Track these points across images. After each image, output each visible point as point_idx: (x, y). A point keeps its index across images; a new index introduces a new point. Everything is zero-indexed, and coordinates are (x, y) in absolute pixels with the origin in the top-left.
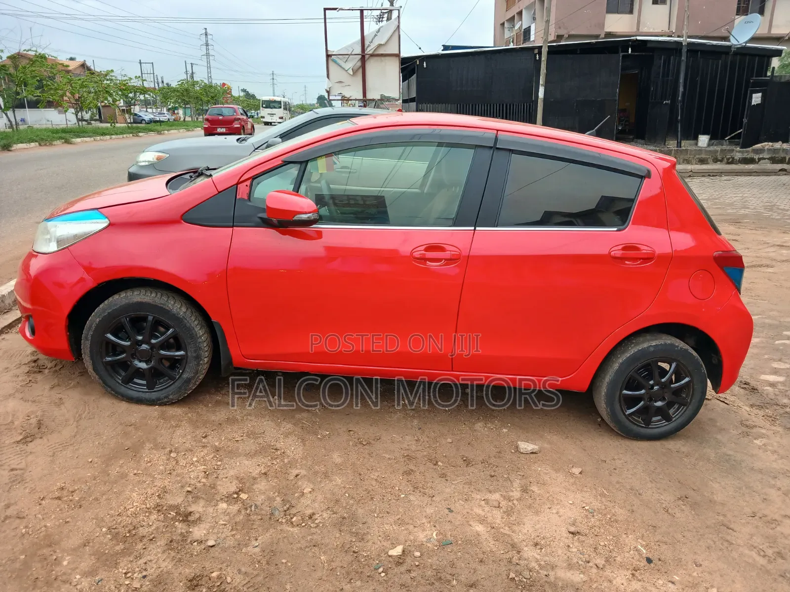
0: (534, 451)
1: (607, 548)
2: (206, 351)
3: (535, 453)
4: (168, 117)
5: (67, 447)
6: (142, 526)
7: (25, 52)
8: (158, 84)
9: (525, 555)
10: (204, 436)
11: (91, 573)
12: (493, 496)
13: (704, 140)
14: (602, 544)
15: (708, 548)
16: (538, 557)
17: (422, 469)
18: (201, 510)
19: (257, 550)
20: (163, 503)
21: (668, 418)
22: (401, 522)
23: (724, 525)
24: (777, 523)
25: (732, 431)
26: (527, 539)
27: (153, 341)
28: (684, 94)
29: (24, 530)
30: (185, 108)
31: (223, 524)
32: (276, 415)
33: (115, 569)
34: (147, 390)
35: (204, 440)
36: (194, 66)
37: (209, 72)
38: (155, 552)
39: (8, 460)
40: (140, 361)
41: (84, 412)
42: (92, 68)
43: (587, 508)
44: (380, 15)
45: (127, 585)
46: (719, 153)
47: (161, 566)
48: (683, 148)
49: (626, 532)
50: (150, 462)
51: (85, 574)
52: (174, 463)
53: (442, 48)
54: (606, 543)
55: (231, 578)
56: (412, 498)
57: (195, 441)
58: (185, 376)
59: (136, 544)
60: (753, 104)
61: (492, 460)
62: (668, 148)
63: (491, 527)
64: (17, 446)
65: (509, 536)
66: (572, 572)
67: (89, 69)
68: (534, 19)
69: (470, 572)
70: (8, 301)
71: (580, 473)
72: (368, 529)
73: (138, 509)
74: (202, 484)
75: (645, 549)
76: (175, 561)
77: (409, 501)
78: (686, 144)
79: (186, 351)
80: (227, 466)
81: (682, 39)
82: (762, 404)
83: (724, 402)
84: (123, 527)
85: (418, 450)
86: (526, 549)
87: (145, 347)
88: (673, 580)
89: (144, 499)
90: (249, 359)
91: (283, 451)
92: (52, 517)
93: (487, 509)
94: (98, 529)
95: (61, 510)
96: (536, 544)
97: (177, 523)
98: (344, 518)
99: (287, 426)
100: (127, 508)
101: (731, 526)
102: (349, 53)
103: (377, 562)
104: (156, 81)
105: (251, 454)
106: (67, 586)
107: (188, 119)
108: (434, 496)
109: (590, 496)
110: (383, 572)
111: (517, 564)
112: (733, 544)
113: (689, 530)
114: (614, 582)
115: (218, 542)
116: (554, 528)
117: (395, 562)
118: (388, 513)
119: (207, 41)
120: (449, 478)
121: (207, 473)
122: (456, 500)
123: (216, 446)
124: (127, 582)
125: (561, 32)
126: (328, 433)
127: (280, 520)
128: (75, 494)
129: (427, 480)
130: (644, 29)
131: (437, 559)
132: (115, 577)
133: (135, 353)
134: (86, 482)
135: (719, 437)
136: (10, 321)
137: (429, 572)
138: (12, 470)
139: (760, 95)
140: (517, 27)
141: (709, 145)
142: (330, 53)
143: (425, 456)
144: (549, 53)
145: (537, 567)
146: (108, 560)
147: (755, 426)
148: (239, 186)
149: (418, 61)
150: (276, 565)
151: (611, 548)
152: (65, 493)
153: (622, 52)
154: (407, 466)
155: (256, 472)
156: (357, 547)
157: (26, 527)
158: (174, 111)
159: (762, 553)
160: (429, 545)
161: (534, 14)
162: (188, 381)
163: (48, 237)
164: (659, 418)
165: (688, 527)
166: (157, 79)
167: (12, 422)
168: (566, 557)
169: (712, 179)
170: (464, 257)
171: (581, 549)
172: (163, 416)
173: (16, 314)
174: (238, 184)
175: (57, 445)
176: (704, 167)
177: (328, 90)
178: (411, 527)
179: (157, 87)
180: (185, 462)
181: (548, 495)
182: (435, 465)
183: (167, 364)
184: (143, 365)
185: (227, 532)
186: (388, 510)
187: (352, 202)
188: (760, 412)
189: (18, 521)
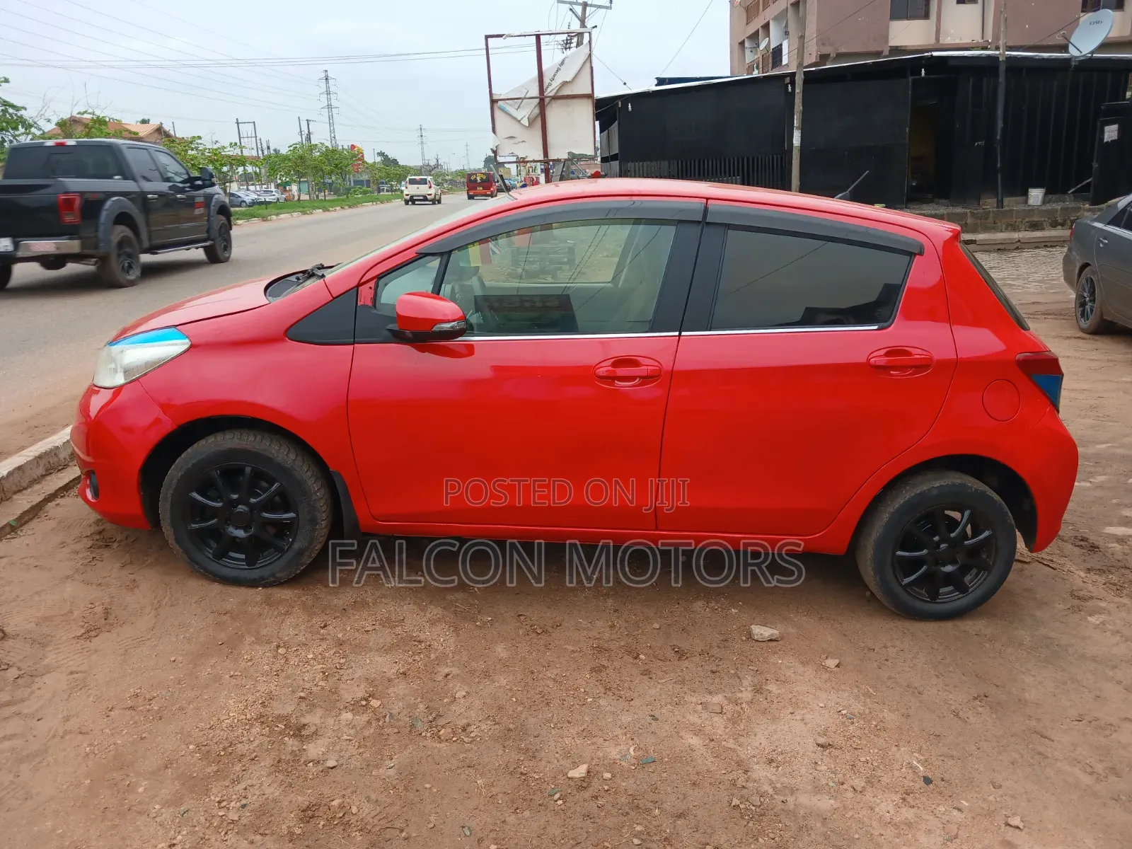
0: (773, 638)
1: (869, 765)
2: (324, 512)
3: (775, 640)
4: (277, 196)
5: (143, 642)
6: (240, 743)
7: (78, 116)
8: (262, 151)
9: (755, 776)
10: (322, 625)
11: (175, 802)
12: (714, 699)
13: (1036, 195)
14: (863, 759)
15: (1013, 763)
16: (774, 778)
17: (617, 664)
18: (318, 722)
19: (391, 772)
20: (268, 713)
21: (963, 589)
22: (586, 734)
23: (1036, 732)
24: (1113, 729)
25: (1057, 605)
26: (759, 754)
27: (253, 500)
28: (1004, 130)
29: (88, 749)
30: (300, 182)
31: (347, 740)
32: (419, 595)
33: (205, 797)
34: (246, 567)
35: (322, 631)
36: (311, 123)
37: (332, 131)
38: (257, 775)
39: (65, 661)
40: (237, 528)
41: (165, 597)
42: (172, 132)
43: (844, 712)
44: (567, 40)
45: (222, 816)
46: (1059, 212)
47: (266, 793)
48: (1006, 208)
49: (897, 744)
50: (251, 660)
51: (167, 803)
52: (283, 661)
53: (656, 82)
54: (868, 758)
55: (358, 808)
56: (602, 702)
57: (310, 632)
58: (296, 546)
59: (233, 764)
60: (1105, 141)
61: (715, 651)
62: (984, 209)
63: (709, 738)
64: (77, 643)
65: (733, 750)
66: (818, 797)
67: (167, 135)
68: (787, 33)
69: (678, 798)
70: (63, 455)
71: (838, 666)
72: (541, 743)
73: (236, 721)
74: (319, 688)
75: (923, 765)
76: (284, 786)
77: (599, 706)
78: (1011, 203)
79: (297, 513)
80: (353, 664)
81: (997, 52)
82: (1104, 568)
83: (1048, 566)
84: (216, 743)
85: (612, 640)
86: (756, 767)
87: (241, 508)
88: (960, 806)
89: (243, 708)
90: (379, 521)
91: (428, 643)
92: (124, 732)
93: (705, 715)
94: (184, 747)
95: (135, 723)
96: (771, 761)
97: (286, 739)
98: (509, 730)
99: (435, 611)
100: (222, 719)
101: (1048, 734)
102: (523, 96)
103: (553, 786)
104: (259, 147)
105: (386, 647)
106: (144, 818)
107: (305, 197)
108: (632, 700)
109: (849, 696)
110: (559, 799)
111: (743, 787)
112: (1047, 757)
113: (986, 740)
114: (877, 809)
115: (340, 762)
116: (798, 739)
117: (577, 787)
118: (569, 722)
119: (328, 88)
120: (654, 676)
121: (327, 674)
122: (663, 704)
123: (339, 639)
124: (221, 814)
125: (826, 50)
126: (490, 619)
127: (423, 734)
128: (153, 702)
129: (623, 678)
130: (947, 40)
131: (633, 782)
132: (205, 807)
133: (229, 517)
134: (169, 687)
135: (1038, 614)
136: (67, 481)
137: (623, 799)
138: (71, 673)
139: (1115, 127)
140: (762, 46)
141: (1044, 202)
142: (495, 97)
143: (621, 647)
144: (806, 82)
145: (771, 791)
146: (196, 785)
147: (1091, 598)
148: (360, 288)
149: (620, 103)
150: (417, 791)
151: (875, 764)
152: (140, 700)
153: (912, 75)
154: (597, 661)
155: (391, 673)
156: (525, 767)
157: (91, 745)
158: (285, 188)
159: (1089, 770)
160: (623, 764)
161: (786, 26)
162: (301, 553)
163: (113, 366)
164: (951, 588)
165: (985, 736)
166: (261, 144)
167: (71, 612)
168: (811, 777)
169: (1050, 252)
170: (666, 372)
171: (833, 766)
172: (268, 602)
173: (74, 472)
174: (359, 285)
175: (130, 640)
176: (1038, 234)
177: (495, 149)
178: (601, 740)
179: (261, 155)
180: (297, 659)
181: (790, 696)
182: (636, 658)
183: (272, 530)
184: (240, 533)
185: (352, 750)
186: (569, 719)
187: (527, 304)
188: (1099, 579)
189: (80, 736)
